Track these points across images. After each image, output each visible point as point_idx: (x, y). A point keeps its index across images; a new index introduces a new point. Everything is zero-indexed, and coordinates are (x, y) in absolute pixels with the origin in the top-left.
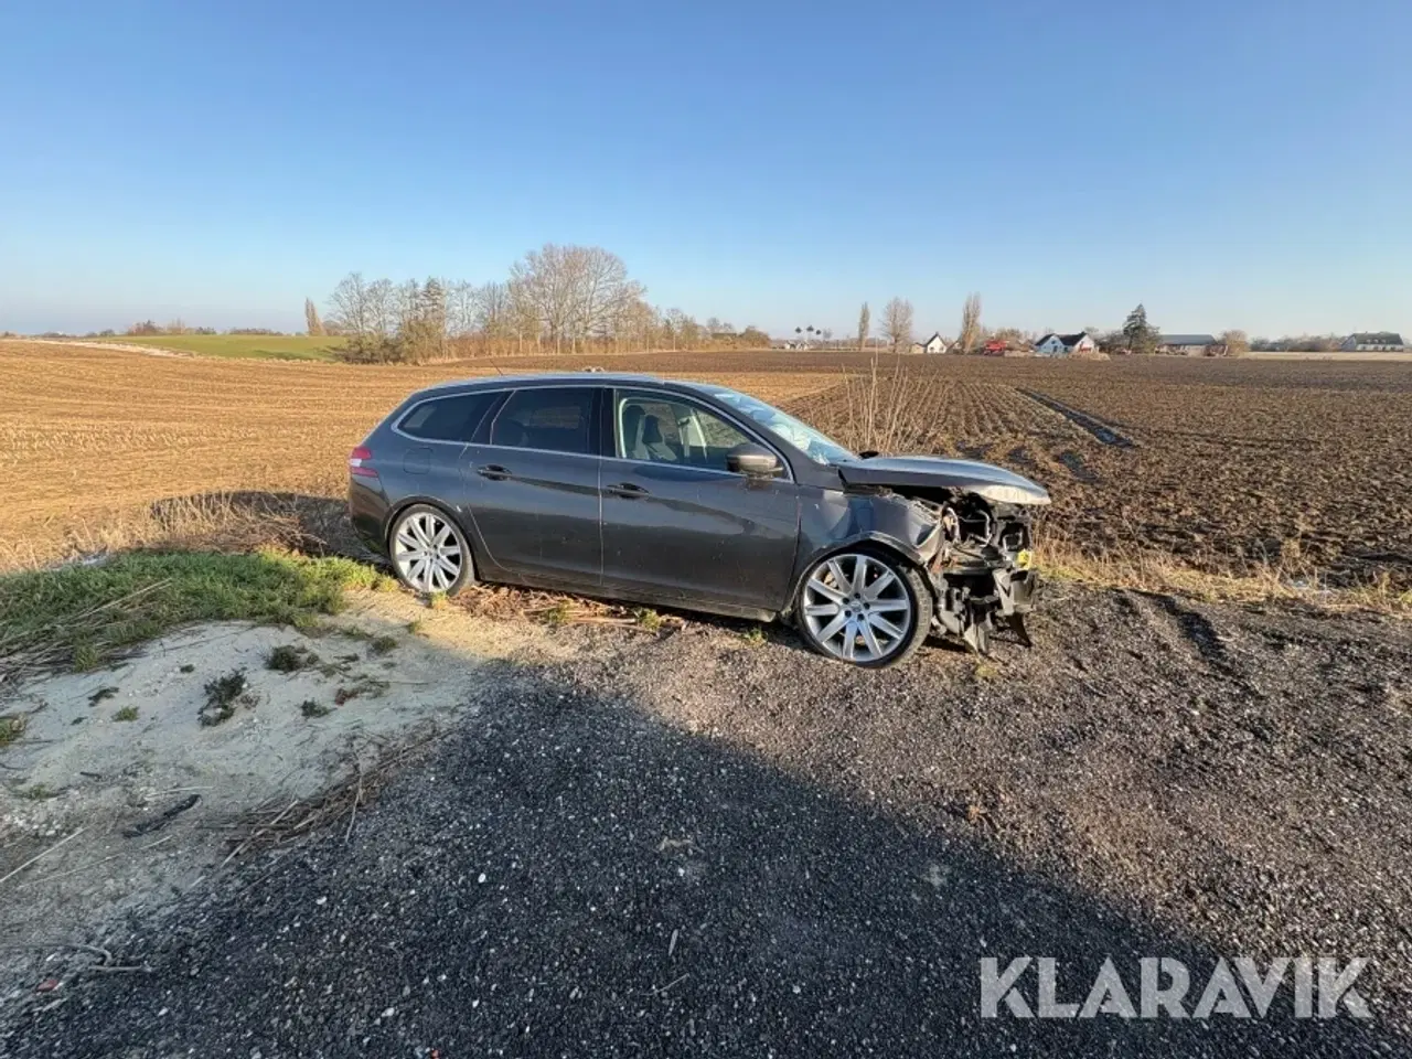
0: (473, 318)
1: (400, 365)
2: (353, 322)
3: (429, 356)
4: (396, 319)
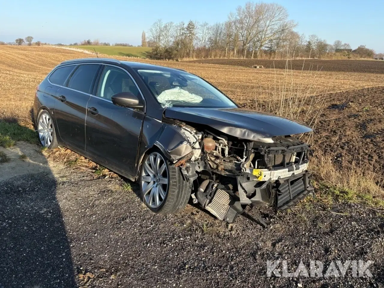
0: (207, 40)
1: (171, 61)
2: (156, 40)
3: (183, 57)
4: (173, 40)
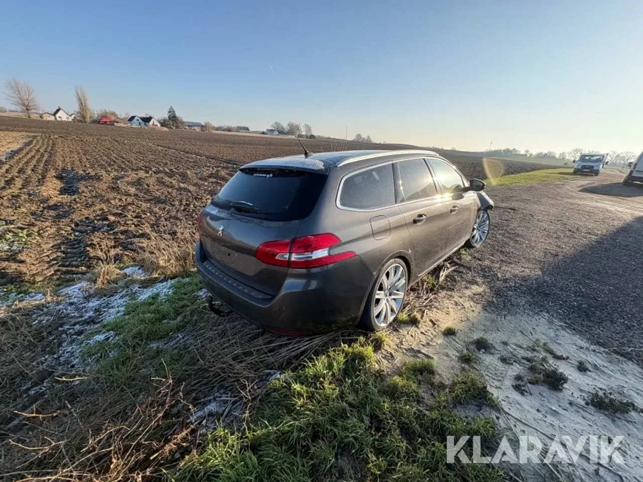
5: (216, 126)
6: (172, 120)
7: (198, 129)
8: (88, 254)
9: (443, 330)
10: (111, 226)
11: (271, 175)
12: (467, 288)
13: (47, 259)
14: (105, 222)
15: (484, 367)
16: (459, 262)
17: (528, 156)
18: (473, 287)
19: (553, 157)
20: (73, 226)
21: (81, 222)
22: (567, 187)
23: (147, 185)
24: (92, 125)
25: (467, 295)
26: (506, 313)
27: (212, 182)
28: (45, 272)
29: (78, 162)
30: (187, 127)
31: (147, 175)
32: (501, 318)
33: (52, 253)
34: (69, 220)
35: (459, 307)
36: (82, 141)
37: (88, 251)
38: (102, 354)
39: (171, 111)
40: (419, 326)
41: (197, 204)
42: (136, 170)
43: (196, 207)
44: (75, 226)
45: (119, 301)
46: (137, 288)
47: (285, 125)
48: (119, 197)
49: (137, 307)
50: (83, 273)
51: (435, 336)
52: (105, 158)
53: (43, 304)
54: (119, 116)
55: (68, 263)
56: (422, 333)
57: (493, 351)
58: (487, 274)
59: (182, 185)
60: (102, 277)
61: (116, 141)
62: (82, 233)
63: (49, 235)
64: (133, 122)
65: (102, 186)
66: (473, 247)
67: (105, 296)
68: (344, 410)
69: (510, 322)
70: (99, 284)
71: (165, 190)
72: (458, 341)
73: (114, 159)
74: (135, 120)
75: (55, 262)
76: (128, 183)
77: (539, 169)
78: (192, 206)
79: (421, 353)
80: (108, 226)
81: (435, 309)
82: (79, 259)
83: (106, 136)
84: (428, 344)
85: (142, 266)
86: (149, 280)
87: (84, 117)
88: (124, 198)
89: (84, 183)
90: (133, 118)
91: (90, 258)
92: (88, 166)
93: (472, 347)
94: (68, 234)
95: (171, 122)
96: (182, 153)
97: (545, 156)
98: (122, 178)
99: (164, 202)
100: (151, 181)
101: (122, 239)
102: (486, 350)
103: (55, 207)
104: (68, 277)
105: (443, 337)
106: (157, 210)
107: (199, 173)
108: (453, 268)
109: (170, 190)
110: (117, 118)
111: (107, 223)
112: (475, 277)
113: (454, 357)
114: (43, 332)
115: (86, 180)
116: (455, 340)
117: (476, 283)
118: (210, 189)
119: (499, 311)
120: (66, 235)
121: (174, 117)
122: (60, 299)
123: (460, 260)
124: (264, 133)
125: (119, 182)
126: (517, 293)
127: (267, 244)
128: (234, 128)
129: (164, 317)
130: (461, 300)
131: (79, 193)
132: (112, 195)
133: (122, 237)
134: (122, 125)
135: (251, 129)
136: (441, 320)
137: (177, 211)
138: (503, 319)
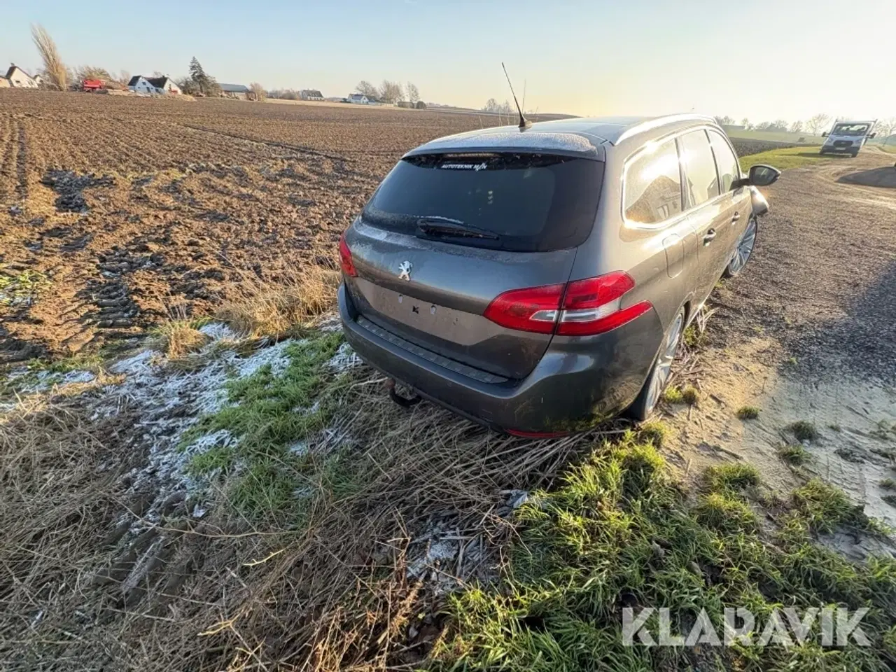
5: (269, 90)
6: (199, 82)
7: (242, 97)
8: (139, 306)
9: (736, 411)
10: (157, 260)
11: (484, 166)
12: (744, 342)
13: (75, 316)
14: (145, 254)
15: (823, 468)
16: (718, 301)
17: (746, 128)
18: (753, 340)
19: (783, 129)
20: (97, 261)
21: (107, 255)
22: (818, 176)
23: (189, 191)
24: (73, 94)
25: (748, 353)
26: (816, 379)
27: (288, 184)
28: (82, 336)
29: (70, 157)
30: (224, 94)
31: (184, 175)
32: (811, 387)
33: (80, 306)
34: (89, 252)
35: (744, 374)
36: (64, 121)
37: (136, 301)
38: (223, 467)
39: (195, 66)
40: (700, 406)
41: (277, 220)
42: (165, 168)
43: (277, 226)
44: (101, 262)
45: (213, 379)
46: (232, 358)
47: (378, 87)
48: (152, 212)
49: (247, 388)
50: (140, 337)
51: (728, 422)
52: (110, 149)
53: (95, 387)
54: (113, 78)
55: (111, 322)
56: (707, 417)
57: (820, 441)
58: (766, 317)
59: (244, 191)
60: (173, 342)
61: (118, 120)
62: (114, 272)
63: (65, 277)
64: (137, 87)
65: (121, 196)
66: (731, 276)
67: (188, 371)
68: (655, 554)
69: (825, 393)
70: (172, 354)
71: (222, 199)
72: (764, 427)
73: (125, 150)
74: (139, 83)
75: (91, 320)
76: (160, 190)
77: (769, 149)
78: (270, 224)
79: (722, 450)
80: (152, 259)
81: (709, 378)
82: (126, 315)
83: (100, 112)
84: (725, 435)
85: (228, 323)
86: (248, 345)
87: (56, 80)
88: (161, 214)
89: (91, 191)
90: (135, 80)
91: (143, 312)
92: (87, 162)
93: (791, 437)
94: (93, 275)
95: (198, 86)
96: (228, 137)
97: (772, 128)
98: (147, 181)
99: (224, 219)
100: (194, 184)
101: (181, 280)
102: (811, 440)
103: (57, 232)
104: (117, 342)
105: (740, 422)
106: (217, 231)
107: (263, 170)
108: (712, 312)
109: (227, 199)
110: (111, 81)
111: (149, 255)
112: (749, 323)
113: (770, 454)
114: (112, 431)
115: (91, 186)
116: (759, 427)
117: (755, 333)
118: (287, 195)
119: (806, 378)
120: (91, 276)
121: (201, 76)
122: (119, 378)
123: (720, 298)
124: (345, 101)
125: (143, 187)
126: (825, 349)
127: (513, 295)
128: (298, 93)
129: (293, 403)
130: (742, 362)
131: (88, 208)
132: (141, 210)
133: (179, 278)
134: (119, 92)
135: (325, 95)
136: (726, 395)
137: (250, 233)
138: (815, 390)
